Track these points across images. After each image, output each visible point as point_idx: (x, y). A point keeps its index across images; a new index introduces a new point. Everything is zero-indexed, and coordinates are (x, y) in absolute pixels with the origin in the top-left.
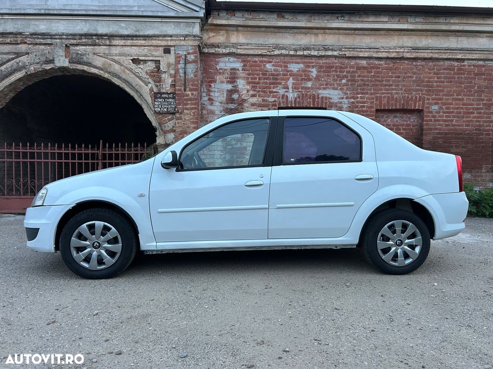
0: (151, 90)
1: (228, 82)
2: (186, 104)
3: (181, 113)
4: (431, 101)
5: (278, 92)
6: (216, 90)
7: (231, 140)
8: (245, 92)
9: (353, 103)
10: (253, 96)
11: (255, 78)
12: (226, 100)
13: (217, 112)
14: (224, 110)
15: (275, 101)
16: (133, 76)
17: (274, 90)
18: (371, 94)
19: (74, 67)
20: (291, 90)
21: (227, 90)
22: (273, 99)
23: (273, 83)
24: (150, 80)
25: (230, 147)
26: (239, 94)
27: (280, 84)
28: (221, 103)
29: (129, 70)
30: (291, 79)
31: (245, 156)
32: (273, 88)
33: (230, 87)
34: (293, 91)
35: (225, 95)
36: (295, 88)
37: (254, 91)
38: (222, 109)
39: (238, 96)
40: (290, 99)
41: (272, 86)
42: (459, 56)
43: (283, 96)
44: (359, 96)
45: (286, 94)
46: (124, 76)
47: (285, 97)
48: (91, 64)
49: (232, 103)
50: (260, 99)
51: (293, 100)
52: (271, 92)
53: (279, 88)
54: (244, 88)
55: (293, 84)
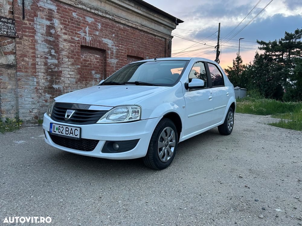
1: (47, 19)
4: (146, 54)
5: (81, 35)
6: (38, 23)
7: (51, 65)
8: (60, 30)
9: (118, 49)
10: (65, 34)
11: (66, 21)
12: (46, 33)
13: (39, 42)
14: (44, 40)
15: (78, 40)
17: (78, 32)
18: (125, 46)
20: (87, 34)
21: (47, 25)
22: (77, 39)
23: (78, 28)
25: (50, 70)
26: (56, 31)
27: (82, 29)
28: (42, 34)
30: (88, 27)
31: (61, 78)
32: (78, 31)
33: (48, 23)
34: (89, 36)
35: (45, 29)
36: (90, 34)
37: (66, 30)
38: (43, 39)
39: (54, 31)
40: (87, 41)
41: (77, 29)
42: (155, 34)
43: (84, 37)
44: (120, 46)
45: (85, 37)
47: (84, 39)
49: (50, 36)
50: (70, 37)
51: (89, 42)
52: (76, 33)
53: (81, 32)
54: (59, 26)
55: (89, 31)
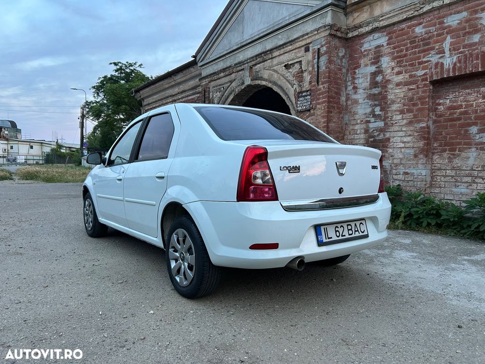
0: (295, 90)
1: (373, 64)
2: (318, 99)
3: (314, 109)
5: (430, 61)
6: (360, 76)
7: (373, 130)
8: (389, 71)
10: (399, 73)
11: (402, 51)
12: (370, 84)
13: (361, 101)
14: (367, 97)
15: (425, 74)
16: (285, 81)
17: (425, 60)
19: (254, 83)
20: (447, 54)
21: (371, 73)
22: (423, 72)
23: (424, 51)
24: (295, 82)
25: (372, 139)
26: (383, 75)
27: (433, 49)
28: (364, 89)
29: (283, 76)
30: (449, 37)
31: (388, 149)
32: (424, 57)
33: (373, 69)
34: (451, 55)
35: (369, 80)
36: (454, 50)
37: (400, 66)
38: (365, 96)
39: (381, 77)
40: (446, 67)
41: (422, 55)
43: (437, 64)
45: (441, 61)
46: (279, 83)
47: (439, 64)
48: (262, 77)
49: (375, 88)
50: (407, 76)
51: (451, 67)
52: (420, 63)
53: (430, 55)
54: (388, 66)
55: (451, 44)
